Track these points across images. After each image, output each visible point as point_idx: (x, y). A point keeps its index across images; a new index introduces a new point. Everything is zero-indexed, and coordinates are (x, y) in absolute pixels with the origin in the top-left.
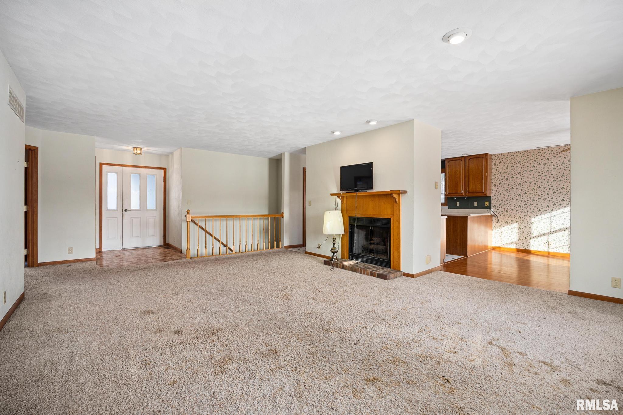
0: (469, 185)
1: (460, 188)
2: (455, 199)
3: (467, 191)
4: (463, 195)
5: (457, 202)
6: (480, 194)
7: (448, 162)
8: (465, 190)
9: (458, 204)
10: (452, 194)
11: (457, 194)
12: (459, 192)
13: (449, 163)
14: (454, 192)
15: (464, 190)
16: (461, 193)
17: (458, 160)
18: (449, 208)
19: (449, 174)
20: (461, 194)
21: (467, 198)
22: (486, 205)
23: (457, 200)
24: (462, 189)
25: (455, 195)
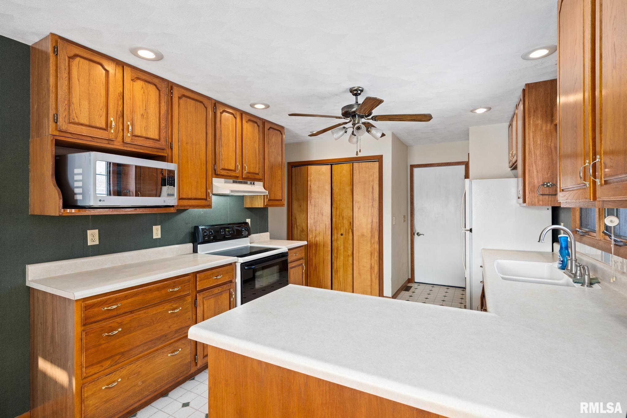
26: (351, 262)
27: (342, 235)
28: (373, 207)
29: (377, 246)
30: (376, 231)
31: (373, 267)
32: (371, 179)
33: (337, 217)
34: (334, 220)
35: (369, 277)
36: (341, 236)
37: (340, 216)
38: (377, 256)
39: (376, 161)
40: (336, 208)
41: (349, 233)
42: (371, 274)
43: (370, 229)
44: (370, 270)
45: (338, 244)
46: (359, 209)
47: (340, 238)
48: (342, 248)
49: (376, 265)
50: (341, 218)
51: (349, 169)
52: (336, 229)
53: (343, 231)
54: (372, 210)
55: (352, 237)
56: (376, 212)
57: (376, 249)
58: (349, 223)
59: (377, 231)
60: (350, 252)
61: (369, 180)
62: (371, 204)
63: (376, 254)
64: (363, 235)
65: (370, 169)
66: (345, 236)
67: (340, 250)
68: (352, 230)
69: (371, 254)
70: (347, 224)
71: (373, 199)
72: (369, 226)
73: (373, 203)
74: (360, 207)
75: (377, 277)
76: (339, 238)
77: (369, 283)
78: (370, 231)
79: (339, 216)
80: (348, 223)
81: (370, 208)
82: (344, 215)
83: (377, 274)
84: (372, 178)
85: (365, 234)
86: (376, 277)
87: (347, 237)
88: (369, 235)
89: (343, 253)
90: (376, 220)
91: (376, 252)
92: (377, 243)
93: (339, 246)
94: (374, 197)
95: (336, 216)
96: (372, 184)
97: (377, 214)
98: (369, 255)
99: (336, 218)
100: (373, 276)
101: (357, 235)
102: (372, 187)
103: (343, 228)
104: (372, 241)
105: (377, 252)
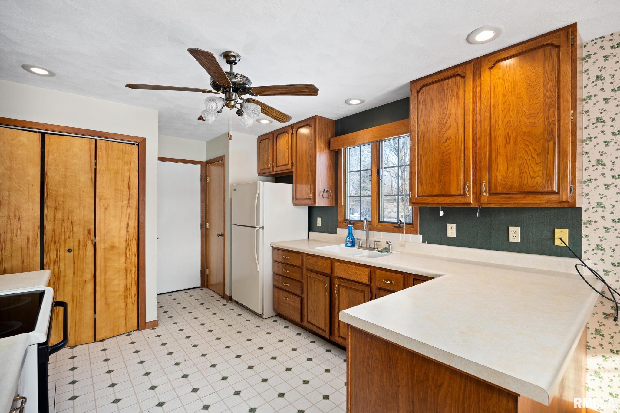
0: (493, 165)
1: (459, 176)
2: (442, 214)
3: (485, 186)
4: (470, 204)
5: (449, 225)
6: (546, 198)
7: (418, 92)
8: (478, 182)
9: (452, 230)
10: (429, 200)
11: (448, 200)
12: (453, 192)
13: (420, 94)
14: (436, 192)
15: (475, 184)
16: (460, 195)
17: (449, 78)
18: (424, 242)
19: (421, 128)
20: (462, 200)
21: (481, 214)
22: (558, 243)
23: (447, 219)
24: (466, 180)
25: (440, 200)
26: (92, 291)
27: (69, 251)
28: (129, 206)
29: (135, 258)
30: (134, 238)
31: (128, 288)
32: (127, 167)
33: (56, 222)
34: (48, 227)
35: (123, 305)
36: (68, 254)
37: (66, 220)
38: (135, 273)
39: (134, 144)
40: (56, 208)
41: (85, 246)
42: (126, 298)
43: (125, 237)
44: (124, 294)
45: (59, 268)
46: (106, 209)
47: (65, 256)
48: (69, 272)
49: (133, 285)
50: (67, 225)
51: (87, 148)
52: (55, 243)
53: (70, 245)
54: (128, 211)
55: (93, 252)
56: (134, 213)
57: (133, 264)
58: (86, 232)
59: (136, 239)
60: (89, 276)
61: (123, 168)
62: (126, 202)
63: (134, 270)
64: (113, 247)
65: (125, 153)
66: (77, 252)
67: (65, 276)
68: (92, 241)
69: (126, 271)
70: (82, 233)
71: (130, 197)
72: (123, 233)
73: (129, 200)
74: (108, 206)
75: (135, 301)
76: (62, 257)
77: (123, 313)
78: (125, 239)
79: (63, 221)
80: (84, 231)
81: (125, 208)
82: (75, 218)
83: (135, 297)
84: (129, 166)
85: (117, 245)
86: (133, 302)
87: (81, 252)
88: (124, 245)
89: (71, 281)
90: (133, 223)
91: (133, 268)
92: (135, 255)
93: (62, 270)
94: (131, 193)
95: (54, 221)
96: (128, 174)
97: (136, 215)
98: (123, 273)
99: (54, 224)
100: (129, 301)
101: (103, 247)
102: (128, 179)
103: (71, 239)
104: (128, 254)
105: (135, 267)
